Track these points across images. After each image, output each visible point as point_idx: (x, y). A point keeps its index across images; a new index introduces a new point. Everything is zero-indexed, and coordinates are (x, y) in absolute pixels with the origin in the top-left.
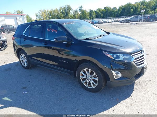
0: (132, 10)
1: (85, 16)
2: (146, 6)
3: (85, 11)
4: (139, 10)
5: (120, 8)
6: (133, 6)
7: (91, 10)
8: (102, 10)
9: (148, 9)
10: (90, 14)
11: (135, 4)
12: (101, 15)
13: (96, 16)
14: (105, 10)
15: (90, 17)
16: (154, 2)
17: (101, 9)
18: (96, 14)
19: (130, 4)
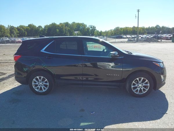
0: (58, 30)
1: (4, 32)
2: (70, 27)
3: (4, 26)
4: (64, 31)
5: (45, 27)
6: (58, 26)
7: (11, 26)
8: (26, 28)
9: (72, 30)
10: (11, 30)
11: (60, 25)
12: (25, 33)
13: (19, 34)
14: (29, 28)
15: (10, 35)
16: (75, 25)
17: (25, 26)
18: (19, 32)
19: (55, 24)
